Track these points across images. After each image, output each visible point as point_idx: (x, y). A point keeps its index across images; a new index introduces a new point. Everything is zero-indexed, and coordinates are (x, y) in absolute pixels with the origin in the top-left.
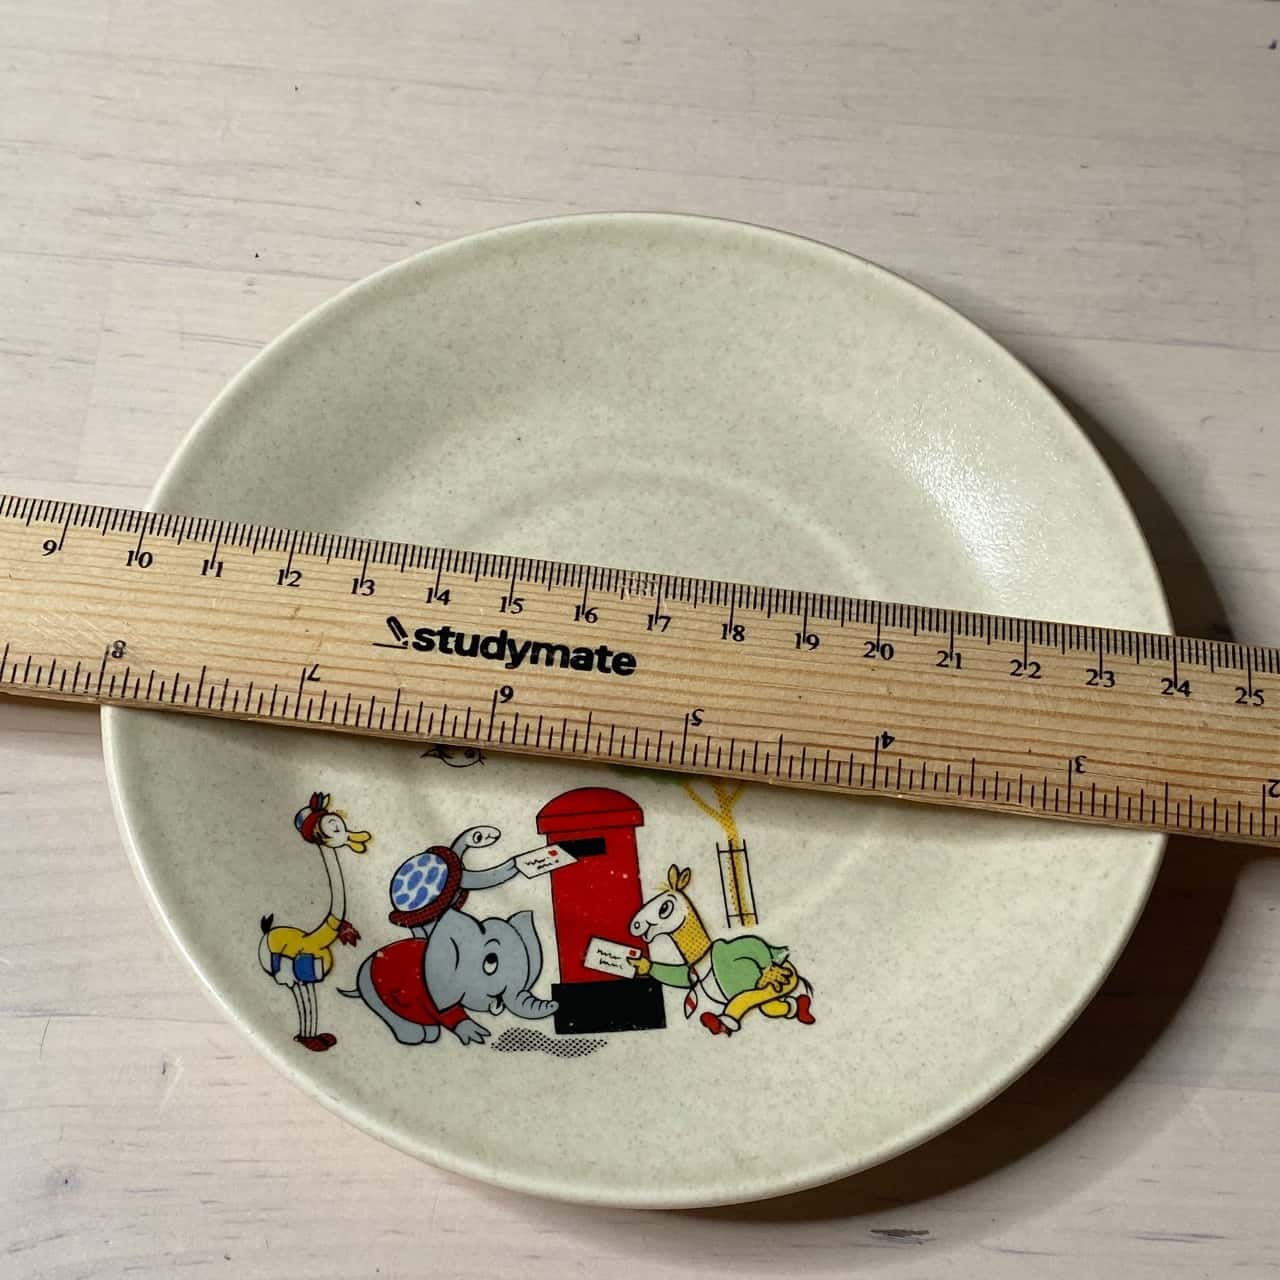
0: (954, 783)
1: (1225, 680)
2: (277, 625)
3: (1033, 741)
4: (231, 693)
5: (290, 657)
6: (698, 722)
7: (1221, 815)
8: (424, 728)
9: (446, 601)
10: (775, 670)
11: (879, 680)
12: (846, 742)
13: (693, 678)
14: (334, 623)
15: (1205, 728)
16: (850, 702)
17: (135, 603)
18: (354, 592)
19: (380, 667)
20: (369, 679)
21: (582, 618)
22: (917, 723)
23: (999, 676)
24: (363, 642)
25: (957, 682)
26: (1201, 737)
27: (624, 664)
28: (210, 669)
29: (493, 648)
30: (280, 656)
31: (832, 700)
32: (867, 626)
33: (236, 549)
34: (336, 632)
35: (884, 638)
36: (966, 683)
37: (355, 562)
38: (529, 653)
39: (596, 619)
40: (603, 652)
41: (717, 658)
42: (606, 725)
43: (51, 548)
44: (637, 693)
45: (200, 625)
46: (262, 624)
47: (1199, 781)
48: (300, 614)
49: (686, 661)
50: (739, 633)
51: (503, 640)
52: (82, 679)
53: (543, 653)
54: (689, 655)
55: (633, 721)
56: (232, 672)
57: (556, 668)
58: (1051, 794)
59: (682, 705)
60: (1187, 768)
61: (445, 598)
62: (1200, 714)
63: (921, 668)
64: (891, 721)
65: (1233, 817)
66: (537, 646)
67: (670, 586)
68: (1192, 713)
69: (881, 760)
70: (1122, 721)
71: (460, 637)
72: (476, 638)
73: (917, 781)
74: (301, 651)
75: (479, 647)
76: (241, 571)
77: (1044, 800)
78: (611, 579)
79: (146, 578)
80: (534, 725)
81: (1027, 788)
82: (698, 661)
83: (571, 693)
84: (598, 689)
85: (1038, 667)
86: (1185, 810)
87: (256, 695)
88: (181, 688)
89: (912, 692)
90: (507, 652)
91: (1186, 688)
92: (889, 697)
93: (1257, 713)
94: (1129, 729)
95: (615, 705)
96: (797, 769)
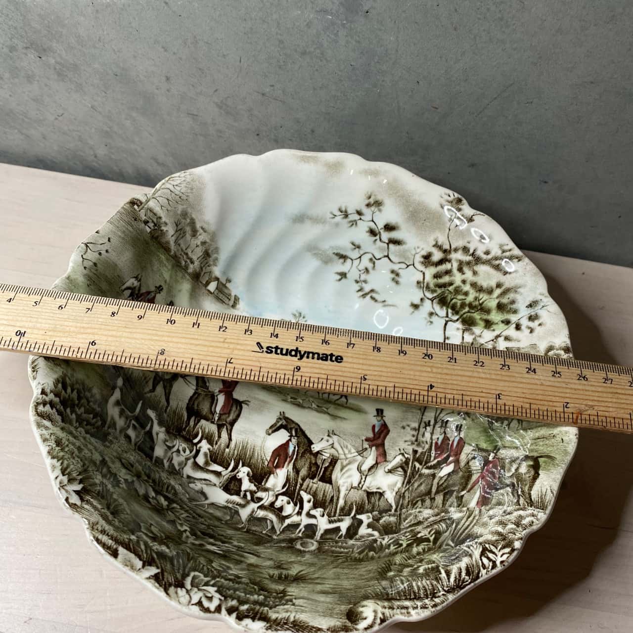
0: (456, 402)
1: (548, 368)
2: (218, 344)
3: (483, 388)
4: (201, 367)
5: (222, 355)
6: (365, 379)
7: (549, 414)
8: (269, 380)
9: (277, 337)
10: (392, 362)
11: (428, 366)
12: (417, 387)
13: (363, 364)
14: (238, 344)
15: (542, 385)
16: (418, 373)
17: (169, 336)
18: (245, 333)
19: (254, 359)
20: (250, 363)
21: (324, 344)
22: (442, 381)
23: (470, 366)
24: (248, 350)
25: (455, 367)
26: (542, 388)
27: (339, 359)
28: (195, 359)
29: (293, 353)
30: (219, 355)
31: (412, 373)
32: (423, 348)
33: (204, 319)
34: (239, 347)
35: (429, 352)
36: (459, 368)
37: (245, 324)
38: (306, 355)
39: (329, 344)
40: (332, 355)
41: (371, 358)
42: (333, 380)
43: (140, 318)
44: (344, 369)
45: (191, 344)
46: (213, 344)
47: (542, 403)
48: (226, 341)
49: (360, 358)
50: (379, 350)
51: (297, 350)
52: (149, 362)
53: (311, 355)
54: (361, 357)
55: (342, 379)
56: (202, 360)
57: (315, 360)
58: (490, 406)
59: (360, 374)
60: (537, 398)
61: (277, 336)
62: (540, 380)
63: (442, 362)
64: (433, 380)
65: (554, 415)
66: (309, 353)
67: (354, 334)
68: (537, 379)
69: (430, 394)
70: (514, 382)
71: (282, 349)
72: (287, 350)
73: (443, 401)
74: (226, 353)
75: (288, 353)
76: (206, 326)
77: (488, 408)
78: (334, 331)
79: (173, 328)
80: (308, 380)
81: (481, 405)
82: (365, 359)
83: (320, 368)
84: (330, 367)
85: (483, 363)
86: (537, 412)
87: (210, 368)
88: (184, 365)
89: (439, 371)
90: (298, 355)
91: (534, 371)
92: (432, 372)
93: (559, 380)
94: (516, 384)
95: (336, 373)
96: (400, 396)
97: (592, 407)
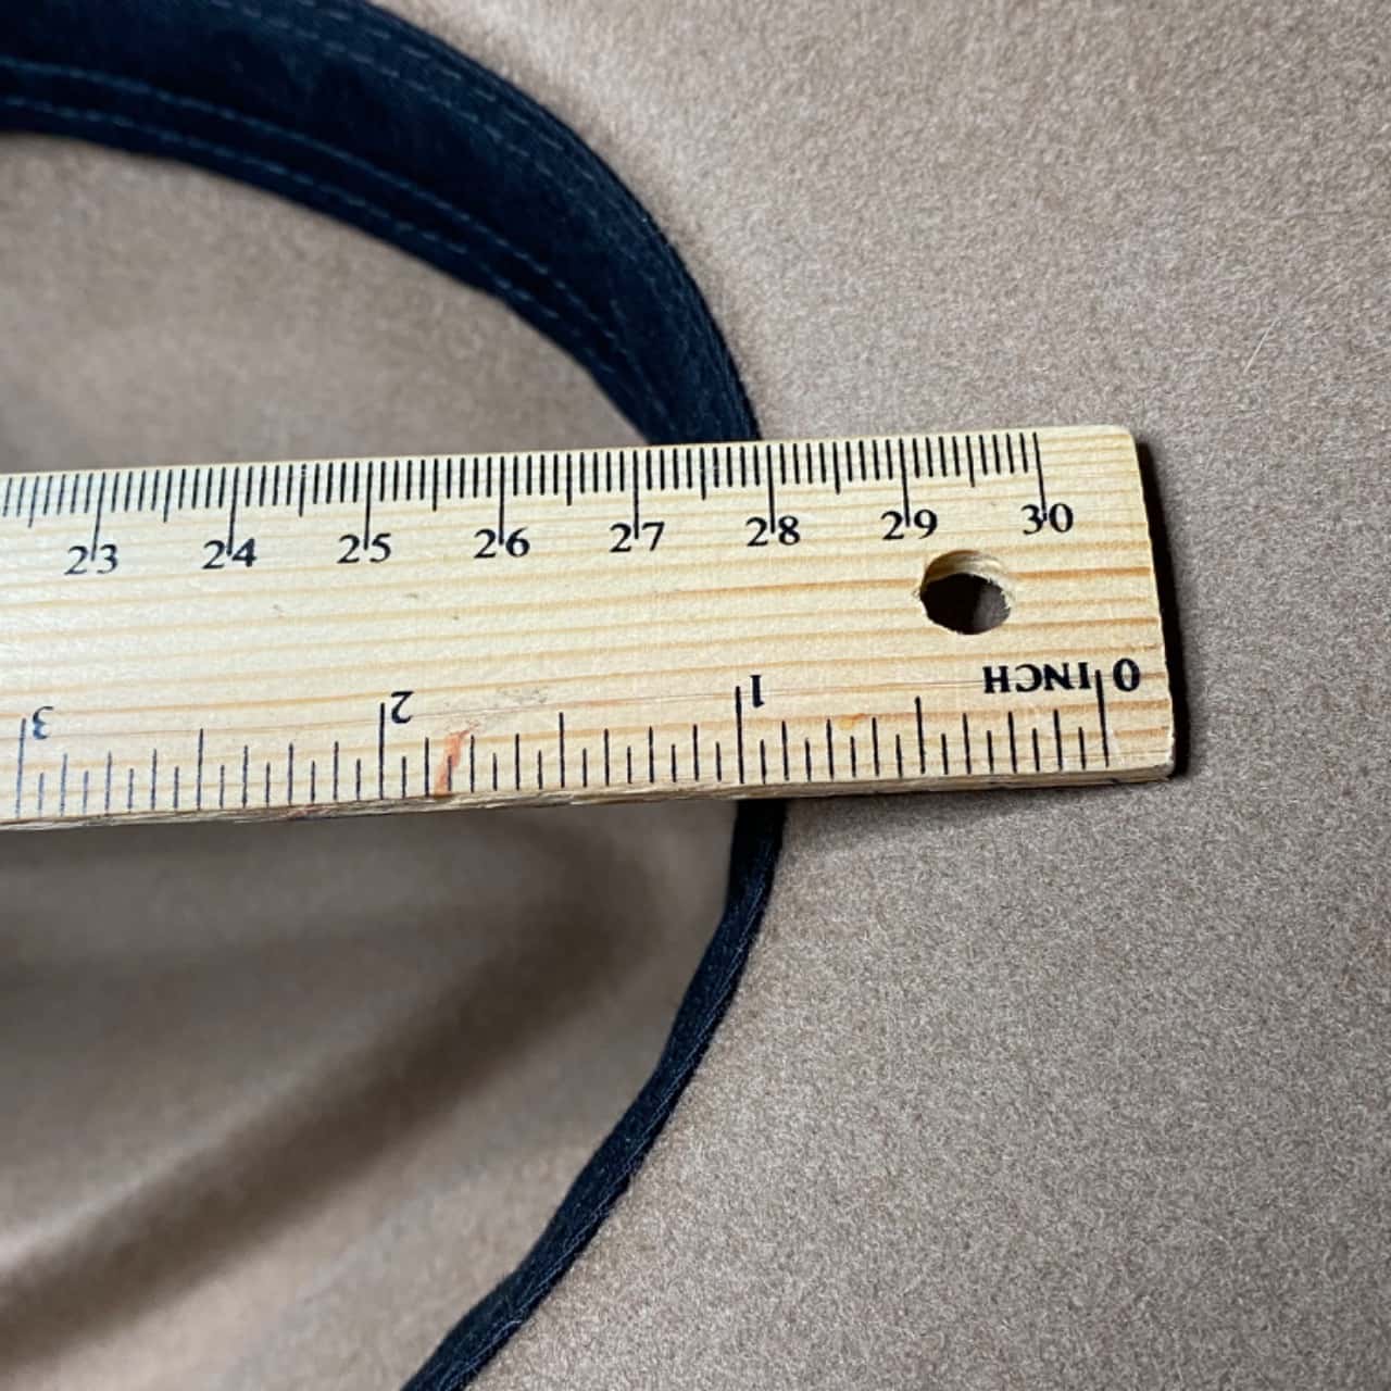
97: (533, 694)
